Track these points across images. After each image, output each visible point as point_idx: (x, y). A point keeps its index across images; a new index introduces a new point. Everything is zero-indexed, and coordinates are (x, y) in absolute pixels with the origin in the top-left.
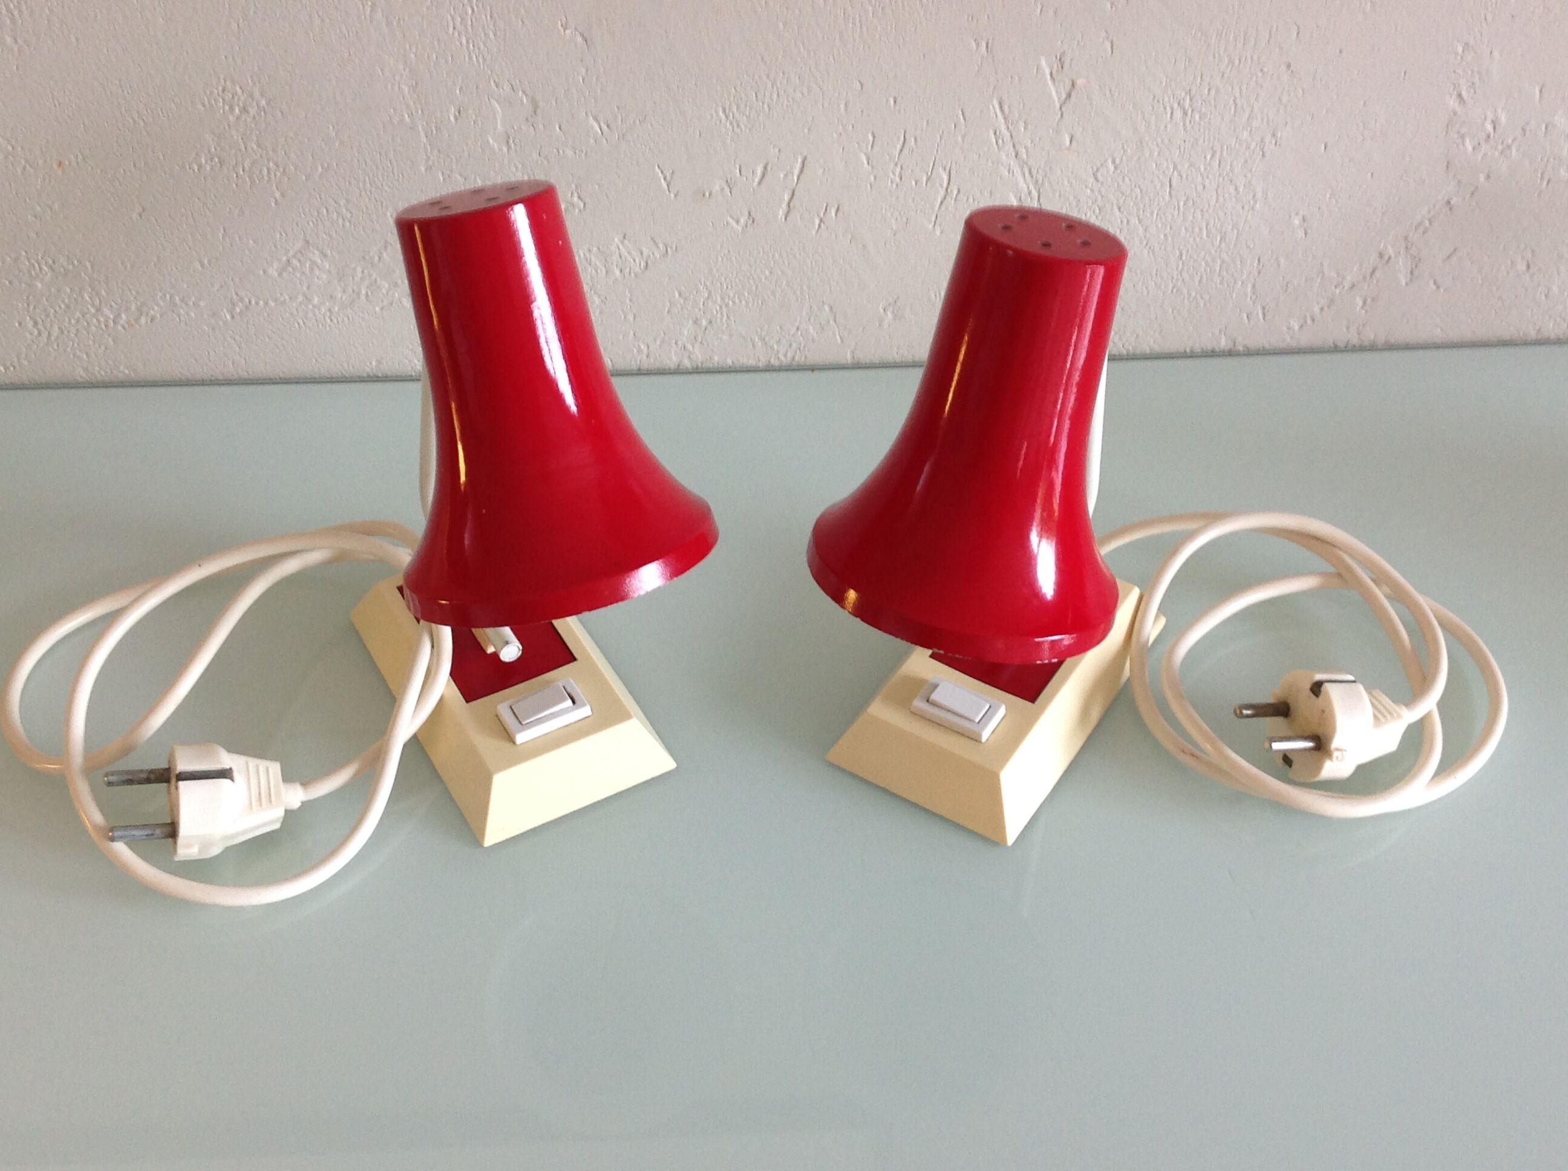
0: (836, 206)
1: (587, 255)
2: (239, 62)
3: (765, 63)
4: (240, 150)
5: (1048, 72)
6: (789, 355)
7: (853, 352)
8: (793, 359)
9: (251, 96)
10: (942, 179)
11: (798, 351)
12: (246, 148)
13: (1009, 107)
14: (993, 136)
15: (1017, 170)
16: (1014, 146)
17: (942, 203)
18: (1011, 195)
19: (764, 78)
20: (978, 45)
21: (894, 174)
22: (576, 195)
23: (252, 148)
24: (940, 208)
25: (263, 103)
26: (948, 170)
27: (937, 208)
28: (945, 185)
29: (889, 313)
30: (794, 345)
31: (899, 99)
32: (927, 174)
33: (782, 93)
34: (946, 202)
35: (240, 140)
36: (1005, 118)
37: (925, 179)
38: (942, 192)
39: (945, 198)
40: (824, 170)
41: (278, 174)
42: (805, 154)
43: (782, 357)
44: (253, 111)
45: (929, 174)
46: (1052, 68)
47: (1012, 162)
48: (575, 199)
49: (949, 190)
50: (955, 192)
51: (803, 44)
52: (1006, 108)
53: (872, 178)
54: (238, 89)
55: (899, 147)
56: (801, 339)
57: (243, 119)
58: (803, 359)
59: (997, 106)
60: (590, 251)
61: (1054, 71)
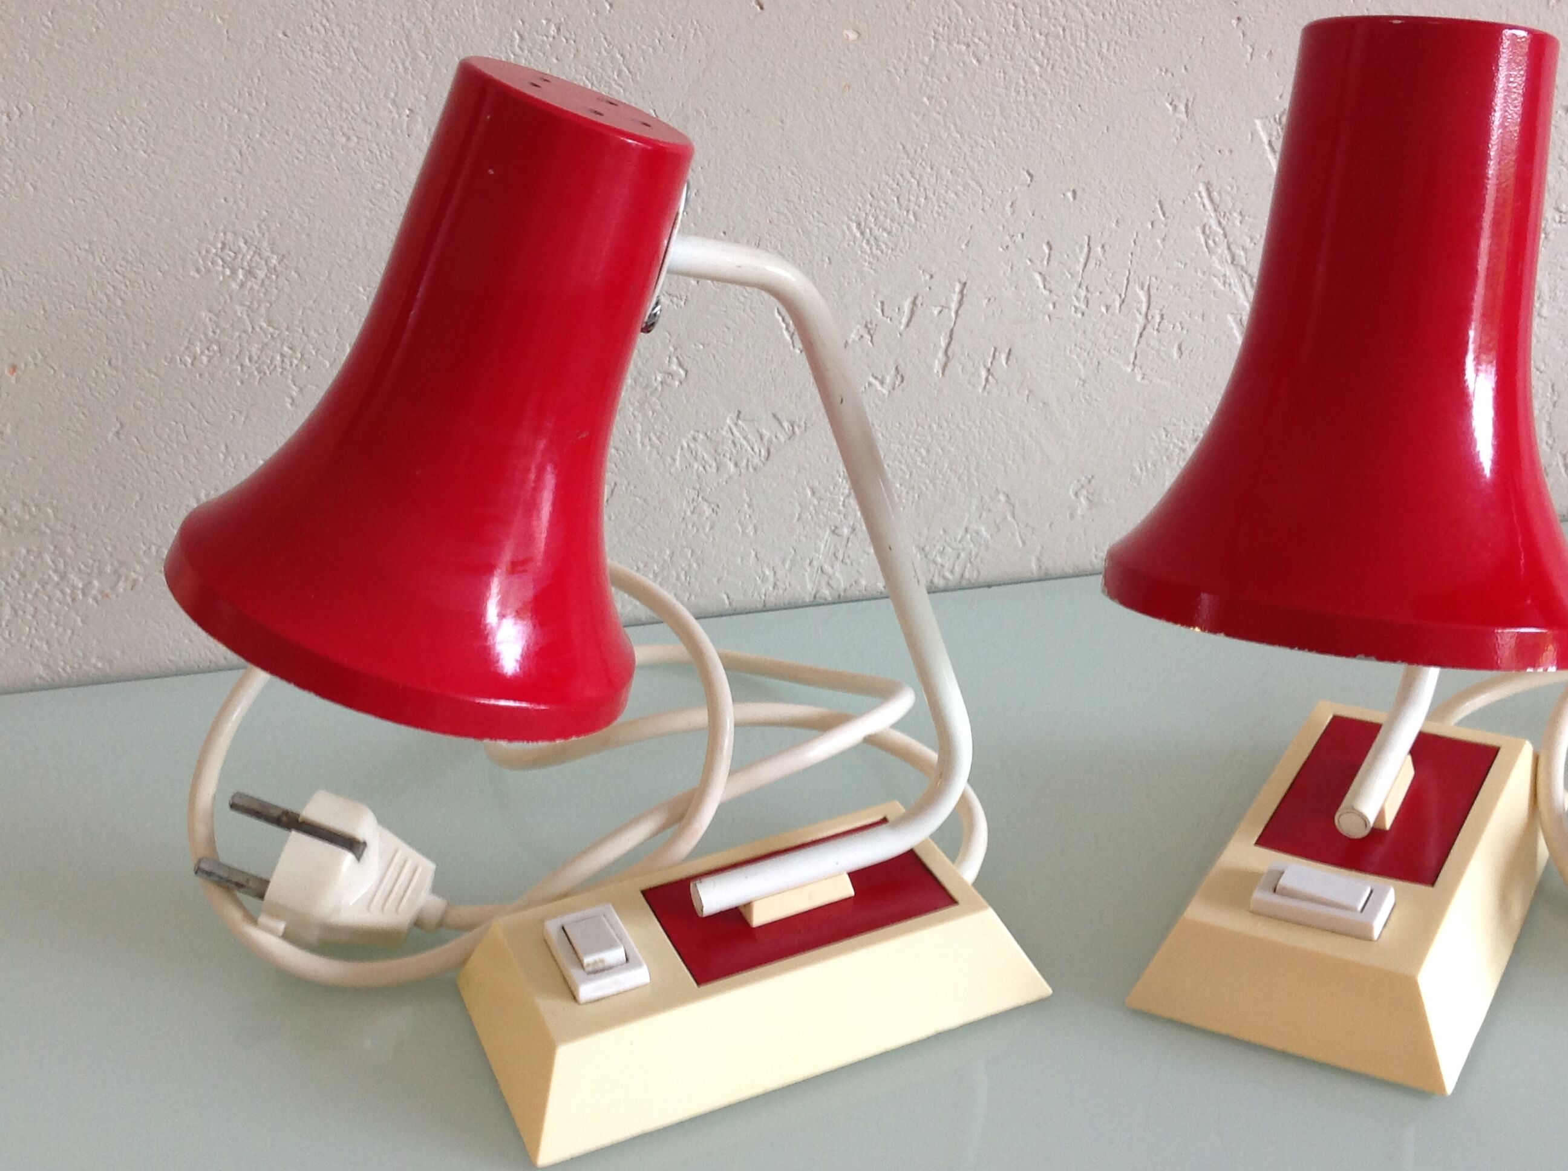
0: (1007, 351)
1: (692, 445)
2: (243, 205)
3: (908, 155)
4: (245, 332)
5: (1265, 140)
6: (957, 569)
7: (1039, 560)
8: (962, 576)
9: (258, 252)
10: (1140, 302)
11: (969, 565)
12: (253, 328)
13: (1220, 194)
14: (1201, 236)
15: (1234, 280)
16: (1229, 248)
17: (1141, 335)
18: (1230, 318)
19: (908, 176)
20: (1175, 108)
21: (1078, 299)
22: (675, 360)
23: (261, 328)
24: (1139, 342)
25: (274, 261)
26: (1146, 288)
27: (1135, 343)
28: (1144, 309)
29: (1082, 499)
30: (963, 555)
31: (1079, 193)
32: (1120, 295)
33: (930, 194)
34: (1145, 333)
35: (245, 317)
36: (1215, 210)
37: (1117, 304)
38: (1141, 319)
39: (1144, 328)
40: (989, 300)
41: (296, 362)
42: (963, 281)
43: (948, 575)
44: (261, 274)
45: (1123, 296)
46: (1270, 135)
47: (1229, 270)
48: (674, 367)
49: (1150, 317)
50: (1157, 319)
51: (955, 125)
52: (1215, 194)
53: (1051, 306)
54: (242, 245)
55: (1082, 261)
56: (972, 545)
57: (248, 287)
58: (975, 574)
59: (1204, 194)
60: (694, 439)
61: (1273, 139)
